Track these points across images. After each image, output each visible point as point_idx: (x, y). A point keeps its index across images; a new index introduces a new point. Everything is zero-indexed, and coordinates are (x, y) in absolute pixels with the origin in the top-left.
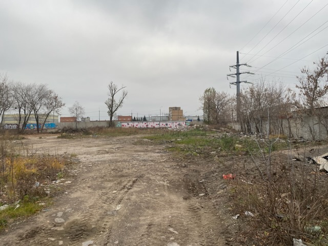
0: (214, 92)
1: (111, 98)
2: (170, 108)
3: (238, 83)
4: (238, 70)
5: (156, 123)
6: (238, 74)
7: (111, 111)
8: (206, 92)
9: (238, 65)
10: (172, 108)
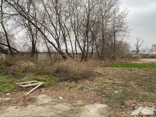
1: (137, 43)
10: (153, 45)
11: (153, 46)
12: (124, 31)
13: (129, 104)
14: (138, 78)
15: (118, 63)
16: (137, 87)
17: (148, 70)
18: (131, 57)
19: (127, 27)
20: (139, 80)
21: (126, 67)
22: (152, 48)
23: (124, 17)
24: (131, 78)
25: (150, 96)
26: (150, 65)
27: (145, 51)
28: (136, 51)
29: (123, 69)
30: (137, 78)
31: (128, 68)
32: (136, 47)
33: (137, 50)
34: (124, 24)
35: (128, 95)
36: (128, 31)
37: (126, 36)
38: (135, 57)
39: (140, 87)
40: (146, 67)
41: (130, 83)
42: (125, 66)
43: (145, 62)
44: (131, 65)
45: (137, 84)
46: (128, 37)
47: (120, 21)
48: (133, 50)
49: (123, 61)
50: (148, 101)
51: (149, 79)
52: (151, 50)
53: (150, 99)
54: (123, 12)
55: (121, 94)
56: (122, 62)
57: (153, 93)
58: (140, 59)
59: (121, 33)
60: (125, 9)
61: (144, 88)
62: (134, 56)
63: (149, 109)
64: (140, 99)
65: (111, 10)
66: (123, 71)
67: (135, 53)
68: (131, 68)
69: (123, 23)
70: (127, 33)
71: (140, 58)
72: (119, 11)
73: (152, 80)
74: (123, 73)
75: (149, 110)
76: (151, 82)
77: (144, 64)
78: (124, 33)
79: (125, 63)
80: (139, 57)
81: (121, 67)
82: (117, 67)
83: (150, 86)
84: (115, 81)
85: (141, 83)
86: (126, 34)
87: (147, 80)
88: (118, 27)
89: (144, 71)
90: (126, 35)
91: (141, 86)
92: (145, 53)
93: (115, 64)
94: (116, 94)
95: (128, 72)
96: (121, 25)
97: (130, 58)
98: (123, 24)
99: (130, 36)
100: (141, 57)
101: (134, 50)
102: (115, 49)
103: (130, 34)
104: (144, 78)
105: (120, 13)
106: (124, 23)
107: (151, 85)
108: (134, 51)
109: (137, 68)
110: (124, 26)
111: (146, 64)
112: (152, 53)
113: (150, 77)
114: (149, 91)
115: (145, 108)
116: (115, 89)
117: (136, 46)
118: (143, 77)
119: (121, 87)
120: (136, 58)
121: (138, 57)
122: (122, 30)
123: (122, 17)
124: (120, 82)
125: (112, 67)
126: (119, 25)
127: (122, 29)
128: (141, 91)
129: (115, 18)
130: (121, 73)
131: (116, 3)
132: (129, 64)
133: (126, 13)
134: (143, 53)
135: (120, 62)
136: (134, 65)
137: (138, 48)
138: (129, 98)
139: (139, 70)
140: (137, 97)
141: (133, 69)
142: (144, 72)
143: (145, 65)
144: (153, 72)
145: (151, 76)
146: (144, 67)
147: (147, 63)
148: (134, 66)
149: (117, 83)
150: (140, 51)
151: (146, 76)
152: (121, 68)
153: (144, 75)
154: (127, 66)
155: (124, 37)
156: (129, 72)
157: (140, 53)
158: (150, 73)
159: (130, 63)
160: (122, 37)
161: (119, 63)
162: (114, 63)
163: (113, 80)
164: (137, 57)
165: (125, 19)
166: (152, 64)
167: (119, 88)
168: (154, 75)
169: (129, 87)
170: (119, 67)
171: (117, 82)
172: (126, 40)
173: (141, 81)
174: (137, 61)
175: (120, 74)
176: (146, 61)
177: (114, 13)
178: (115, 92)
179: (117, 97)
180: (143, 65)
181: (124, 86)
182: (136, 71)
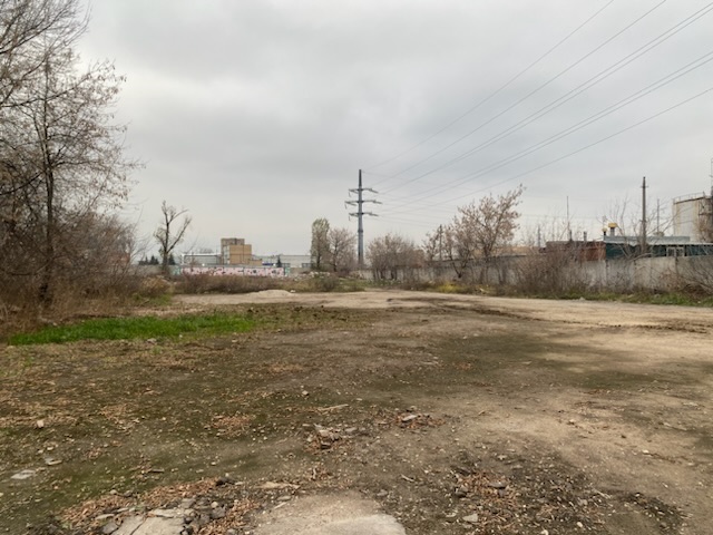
0: (327, 225)
1: (165, 227)
2: (223, 240)
3: (360, 214)
4: (360, 196)
5: (237, 269)
6: (360, 202)
7: (165, 248)
8: (314, 224)
9: (360, 190)
10: (227, 240)
11: (226, 242)
12: (98, 166)
13: (79, 524)
14: (149, 385)
15: (67, 320)
16: (137, 425)
17: (195, 345)
18: (133, 289)
19: (117, 149)
20: (151, 392)
21: (101, 339)
22: (223, 253)
23: (102, 102)
24: (117, 388)
25: (183, 457)
26: (206, 322)
27: (194, 264)
28: (161, 260)
29: (88, 347)
30: (145, 383)
31: (112, 343)
32: (160, 246)
33: (165, 259)
34: (99, 136)
35: (86, 475)
36: (117, 168)
37: (109, 192)
38: (153, 290)
39: (149, 426)
40: (189, 330)
41: (106, 413)
42: (100, 333)
43: (192, 310)
44: (126, 328)
45: (138, 413)
46: (120, 199)
47: (80, 116)
48: (149, 259)
49: (93, 307)
50: (171, 482)
51: (191, 381)
52: (220, 261)
53: (183, 469)
54: (95, 75)
55: (52, 480)
56: (85, 312)
57: (196, 437)
58: (175, 298)
59: (85, 176)
60: (101, 62)
61: (168, 425)
62: (149, 284)
63: (165, 518)
64: (139, 481)
65: (27, 46)
66: (82, 361)
67: (153, 269)
68: (126, 338)
69: (93, 128)
70: (116, 179)
71: (175, 294)
72: (76, 66)
73: (203, 385)
74: (85, 369)
75: (165, 523)
76: (198, 392)
77: (184, 318)
78: (101, 178)
79: (103, 317)
80: (171, 290)
81: (76, 339)
82: (58, 341)
83: (189, 412)
84: (28, 415)
85: (157, 405)
86: (108, 182)
87: (186, 388)
88: (68, 140)
89: (180, 348)
90: (110, 188)
91: (156, 416)
92: (197, 271)
93: (46, 325)
94: (18, 488)
95: (110, 359)
96: (84, 135)
97: (130, 296)
98: (93, 132)
99: (129, 195)
100: (177, 288)
101: (153, 258)
102: (50, 250)
103: (128, 185)
104: (173, 379)
105: (79, 76)
106: (102, 130)
107: (194, 406)
108: (154, 261)
109: (152, 340)
110: (100, 143)
111: (193, 318)
112: (220, 273)
113: (197, 371)
114: (182, 432)
115: (153, 516)
116: (18, 462)
117: (161, 240)
118: (170, 376)
119: (58, 441)
120: (155, 295)
121: (166, 287)
122: (88, 162)
123: (88, 100)
124: (59, 417)
125: (30, 343)
126: (74, 133)
127: (92, 155)
128: (150, 443)
129: (50, 94)
130: (70, 372)
131: (59, 24)
132: (122, 323)
133: (109, 84)
134: (188, 270)
135: (75, 317)
136: (142, 325)
137: (169, 248)
138: (86, 491)
139: (162, 345)
140: (127, 476)
141: (137, 342)
142: (180, 353)
143: (185, 325)
144: (211, 350)
145: (203, 365)
146: (185, 329)
147: (199, 313)
148: (141, 328)
149: (40, 423)
150: (176, 261)
151: (183, 369)
152: (75, 344)
153: (174, 368)
154: (110, 329)
155: (100, 194)
156: (115, 358)
157: (176, 271)
158: (200, 356)
159: (128, 315)
160: (92, 194)
161: (71, 322)
162: (45, 320)
163: (14, 414)
164: (163, 289)
165: (105, 110)
166: (215, 317)
167: (41, 451)
168: (214, 361)
169: (97, 433)
170: (67, 340)
171: (41, 418)
172: (110, 210)
173: (161, 395)
174: (161, 307)
175: (67, 375)
176: (196, 305)
177: (47, 69)
178: (17, 476)
179: (22, 502)
180: (180, 323)
181: (75, 434)
182: (148, 350)
